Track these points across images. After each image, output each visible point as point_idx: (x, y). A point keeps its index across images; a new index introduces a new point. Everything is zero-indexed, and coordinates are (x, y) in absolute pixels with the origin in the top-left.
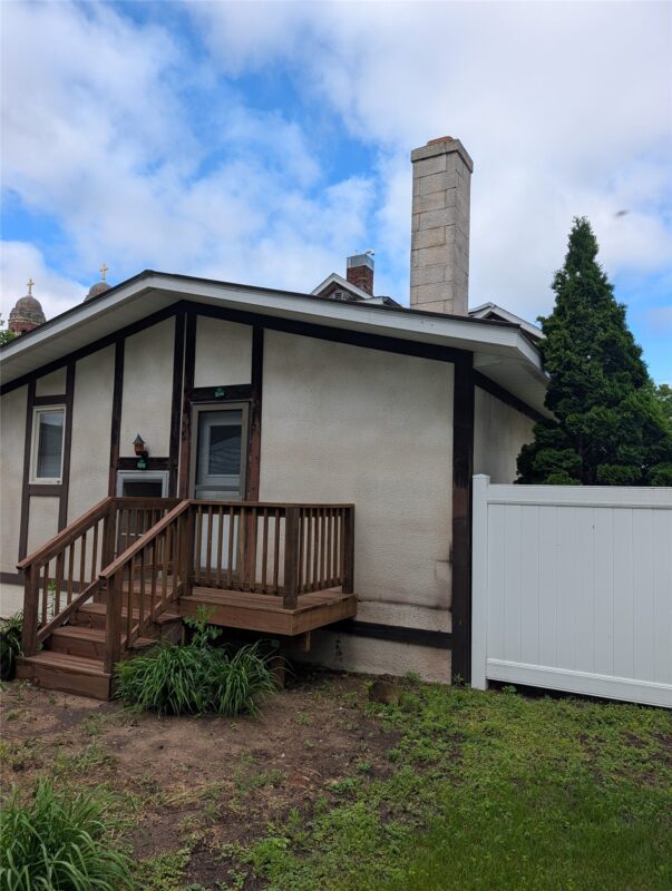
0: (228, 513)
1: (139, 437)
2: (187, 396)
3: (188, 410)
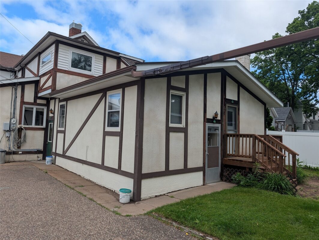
0: (232, 137)
1: (217, 112)
2: (224, 101)
3: (225, 105)
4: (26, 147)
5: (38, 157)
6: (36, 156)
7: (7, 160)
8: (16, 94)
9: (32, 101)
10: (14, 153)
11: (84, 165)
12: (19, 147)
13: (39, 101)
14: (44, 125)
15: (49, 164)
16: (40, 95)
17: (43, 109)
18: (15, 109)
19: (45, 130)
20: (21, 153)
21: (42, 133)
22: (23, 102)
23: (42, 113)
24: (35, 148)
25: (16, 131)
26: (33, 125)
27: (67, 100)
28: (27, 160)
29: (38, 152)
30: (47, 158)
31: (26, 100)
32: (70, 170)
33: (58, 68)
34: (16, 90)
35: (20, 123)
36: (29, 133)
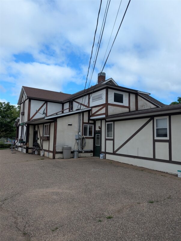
4: (86, 149)
5: (91, 155)
6: (90, 154)
7: (80, 156)
8: (80, 118)
9: (87, 122)
10: (81, 152)
11: (135, 159)
12: (82, 149)
13: (90, 122)
14: (93, 136)
15: (102, 158)
16: (91, 118)
17: (92, 126)
18: (80, 126)
19: (94, 138)
20: (83, 152)
21: (92, 140)
22: (83, 123)
23: (92, 128)
24: (90, 149)
25: (81, 139)
26: (88, 136)
27: (114, 121)
28: (86, 156)
29: (91, 152)
30: (100, 155)
31: (85, 121)
32: (122, 162)
33: (109, 103)
34: (80, 115)
35: (82, 135)
36: (87, 140)
